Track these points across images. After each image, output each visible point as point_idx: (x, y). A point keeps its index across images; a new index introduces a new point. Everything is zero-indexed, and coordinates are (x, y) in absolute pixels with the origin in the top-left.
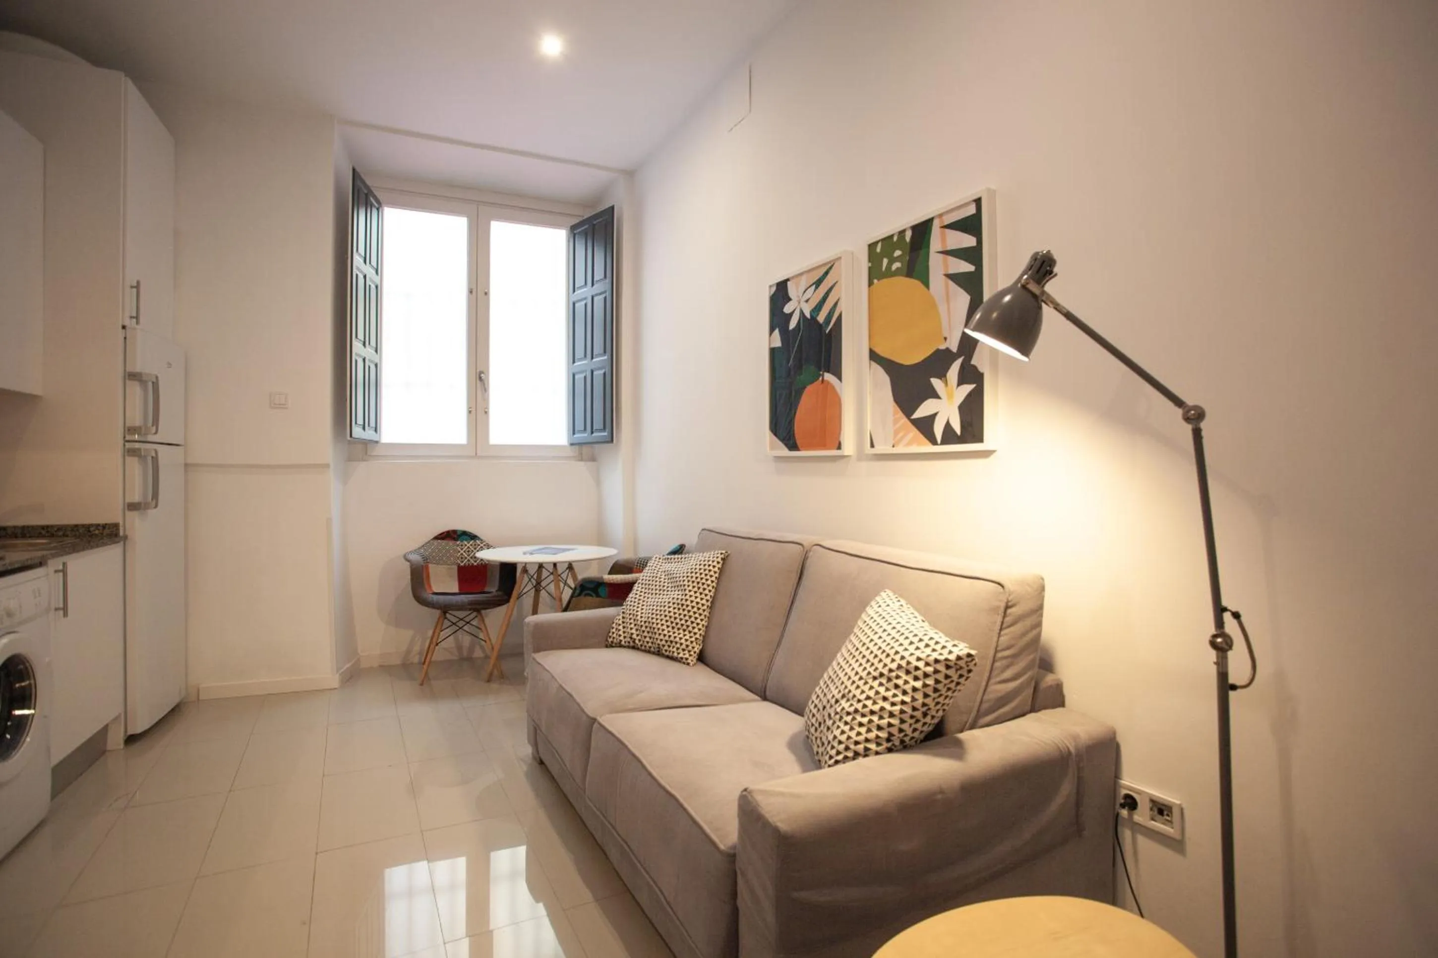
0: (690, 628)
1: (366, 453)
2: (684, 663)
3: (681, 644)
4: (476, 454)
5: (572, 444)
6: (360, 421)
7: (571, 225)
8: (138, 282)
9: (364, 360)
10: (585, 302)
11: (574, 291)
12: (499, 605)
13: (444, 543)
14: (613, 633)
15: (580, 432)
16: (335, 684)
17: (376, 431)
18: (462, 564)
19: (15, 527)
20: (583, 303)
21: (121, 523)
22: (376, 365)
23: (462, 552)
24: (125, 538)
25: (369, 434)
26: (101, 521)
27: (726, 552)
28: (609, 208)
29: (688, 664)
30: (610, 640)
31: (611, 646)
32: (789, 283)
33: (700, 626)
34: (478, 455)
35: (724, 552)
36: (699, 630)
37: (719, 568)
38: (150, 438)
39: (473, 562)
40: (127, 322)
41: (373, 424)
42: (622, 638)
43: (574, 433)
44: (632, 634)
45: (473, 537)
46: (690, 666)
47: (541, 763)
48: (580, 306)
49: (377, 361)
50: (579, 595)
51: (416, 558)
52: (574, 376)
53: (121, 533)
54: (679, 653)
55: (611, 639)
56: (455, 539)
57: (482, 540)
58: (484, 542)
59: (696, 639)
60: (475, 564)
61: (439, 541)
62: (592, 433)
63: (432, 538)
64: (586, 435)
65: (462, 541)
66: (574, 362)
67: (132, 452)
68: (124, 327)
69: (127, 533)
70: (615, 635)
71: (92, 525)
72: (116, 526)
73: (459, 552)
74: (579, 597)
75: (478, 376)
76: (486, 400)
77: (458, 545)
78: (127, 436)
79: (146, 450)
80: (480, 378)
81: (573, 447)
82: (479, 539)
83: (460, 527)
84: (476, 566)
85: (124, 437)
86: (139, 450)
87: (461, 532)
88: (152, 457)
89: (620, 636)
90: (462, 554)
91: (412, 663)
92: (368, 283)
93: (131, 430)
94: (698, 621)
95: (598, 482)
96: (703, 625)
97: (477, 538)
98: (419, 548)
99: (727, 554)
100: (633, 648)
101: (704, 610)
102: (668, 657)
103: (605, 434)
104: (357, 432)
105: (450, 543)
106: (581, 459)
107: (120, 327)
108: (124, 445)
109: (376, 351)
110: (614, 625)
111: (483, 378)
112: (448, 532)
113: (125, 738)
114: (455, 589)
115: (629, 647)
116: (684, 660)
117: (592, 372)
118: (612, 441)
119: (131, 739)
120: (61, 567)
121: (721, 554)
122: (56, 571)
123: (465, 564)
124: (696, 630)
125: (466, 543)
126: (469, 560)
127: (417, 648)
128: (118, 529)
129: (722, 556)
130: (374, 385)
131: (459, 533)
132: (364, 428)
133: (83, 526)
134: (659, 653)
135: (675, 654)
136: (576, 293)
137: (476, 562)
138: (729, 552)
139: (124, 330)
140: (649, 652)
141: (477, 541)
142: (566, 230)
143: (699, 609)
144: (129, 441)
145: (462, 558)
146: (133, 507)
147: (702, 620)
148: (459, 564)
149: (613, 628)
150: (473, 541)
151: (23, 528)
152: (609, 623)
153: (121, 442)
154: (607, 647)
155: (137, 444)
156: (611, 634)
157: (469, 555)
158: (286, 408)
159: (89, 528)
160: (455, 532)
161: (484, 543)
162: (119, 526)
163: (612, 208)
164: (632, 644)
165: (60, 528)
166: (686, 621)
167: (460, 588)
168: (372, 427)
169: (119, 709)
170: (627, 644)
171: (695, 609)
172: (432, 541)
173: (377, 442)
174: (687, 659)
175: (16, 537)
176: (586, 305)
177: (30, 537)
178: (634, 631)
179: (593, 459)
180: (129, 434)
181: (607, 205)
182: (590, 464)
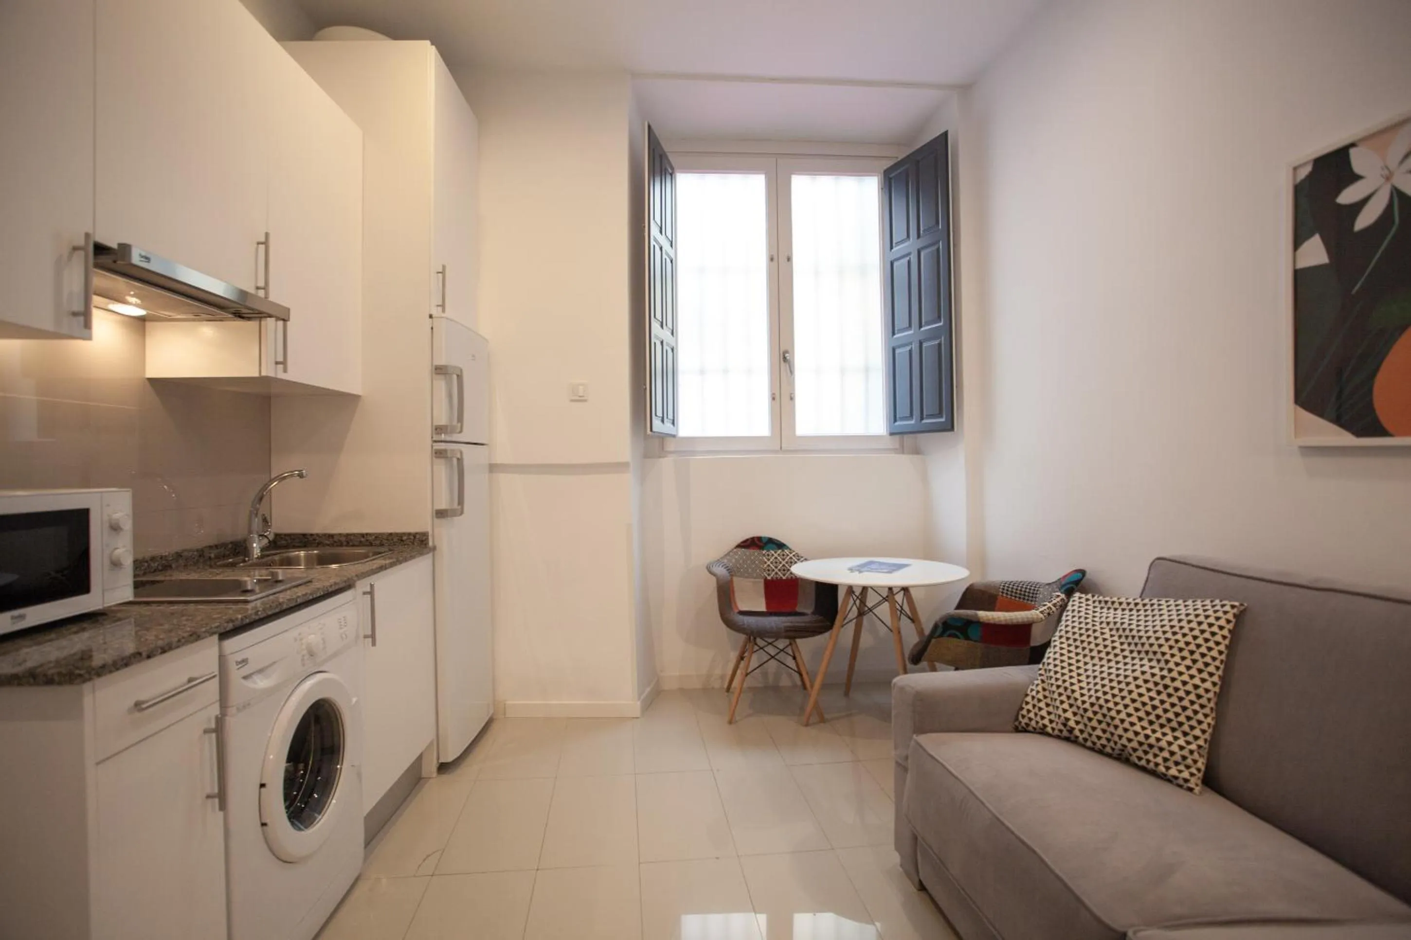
0: (1186, 728)
1: (663, 448)
2: (1180, 786)
3: (1172, 753)
4: (781, 448)
5: (892, 434)
6: (659, 413)
7: (885, 168)
8: (444, 267)
9: (662, 343)
10: (908, 258)
11: (891, 248)
12: (821, 633)
13: (748, 552)
14: (1029, 711)
15: (903, 418)
16: (638, 713)
17: (673, 423)
18: (769, 578)
19: (340, 534)
20: (905, 260)
21: (430, 533)
22: (673, 350)
23: (769, 563)
24: (434, 548)
25: (667, 428)
26: (413, 530)
27: (1242, 605)
28: (941, 135)
29: (1191, 790)
30: (1024, 721)
31: (1025, 731)
32: (1352, 151)
33: (1204, 726)
34: (783, 448)
35: (1236, 604)
36: (1204, 732)
37: (1230, 631)
38: (456, 437)
39: (781, 575)
40: (434, 313)
41: (670, 416)
42: (1046, 722)
43: (895, 421)
44: (1067, 719)
45: (780, 546)
46: (1195, 794)
47: (922, 888)
48: (901, 267)
49: (674, 344)
50: (941, 636)
51: (721, 571)
52: (894, 350)
53: (431, 544)
54: (1168, 768)
55: (1026, 720)
56: (761, 548)
57: (790, 550)
58: (794, 551)
59: (1200, 747)
60: (784, 578)
61: (743, 549)
62: (922, 419)
63: (736, 544)
64: (913, 422)
65: (768, 551)
66: (894, 334)
67: (439, 454)
68: (431, 316)
69: (436, 543)
70: (1032, 715)
71: (404, 534)
72: (425, 534)
73: (766, 563)
74: (941, 639)
75: (782, 357)
76: (791, 384)
77: (764, 555)
78: (434, 436)
79: (453, 451)
80: (785, 358)
81: (893, 437)
82: (788, 548)
83: (765, 533)
84: (784, 580)
85: (432, 438)
86: (445, 451)
87: (766, 540)
88: (458, 459)
89: (1043, 718)
90: (769, 565)
91: (713, 688)
92: (664, 256)
93: (439, 430)
94: (1200, 717)
95: (925, 479)
96: (1209, 724)
97: (786, 547)
98: (722, 558)
99: (1242, 608)
100: (1067, 739)
101: (1209, 700)
102: (1143, 769)
103: (943, 420)
104: (657, 425)
105: (754, 553)
106: (902, 450)
107: (428, 316)
108: (432, 447)
109: (672, 334)
110: (1029, 699)
111: (788, 358)
112: (753, 539)
113: (438, 766)
114: (763, 608)
115: (1058, 737)
116: (1181, 782)
117: (921, 344)
118: (952, 428)
119: (443, 768)
120: (368, 589)
121: (1233, 607)
122: (364, 593)
123: (772, 578)
124: (1197, 732)
125: (773, 552)
126: (776, 573)
127: (718, 672)
128: (427, 539)
129: (1235, 611)
130: (671, 374)
131: (764, 541)
132: (663, 421)
133: (397, 534)
134: (1122, 757)
135: (1162, 769)
136: (894, 249)
137: (784, 575)
138: (1246, 604)
139: (431, 320)
140: (1101, 752)
141: (786, 551)
142: (878, 176)
143: (1199, 697)
144: (435, 441)
145: (769, 570)
146: (441, 514)
147: (1206, 716)
148: (766, 578)
149: (1027, 703)
150: (780, 551)
151: (348, 535)
152: (1019, 694)
153: (429, 442)
154: (1017, 730)
155: (443, 444)
156: (1024, 712)
157: (776, 567)
158: (585, 401)
159: (402, 537)
160: (760, 539)
161: (794, 553)
162: (428, 536)
163: (945, 135)
164: (1065, 733)
165: (378, 536)
166: (1177, 715)
167: (768, 605)
168: (670, 420)
169: (430, 736)
170: (1056, 732)
171: (1192, 697)
172: (735, 550)
173: (674, 436)
174: (1186, 781)
175: (341, 545)
176: (909, 262)
177: (353, 546)
178: (1069, 715)
179: (917, 451)
180: (437, 434)
181: (934, 133)
182: (916, 457)
